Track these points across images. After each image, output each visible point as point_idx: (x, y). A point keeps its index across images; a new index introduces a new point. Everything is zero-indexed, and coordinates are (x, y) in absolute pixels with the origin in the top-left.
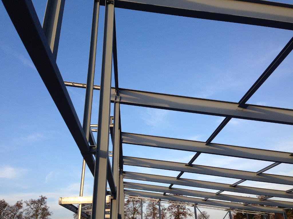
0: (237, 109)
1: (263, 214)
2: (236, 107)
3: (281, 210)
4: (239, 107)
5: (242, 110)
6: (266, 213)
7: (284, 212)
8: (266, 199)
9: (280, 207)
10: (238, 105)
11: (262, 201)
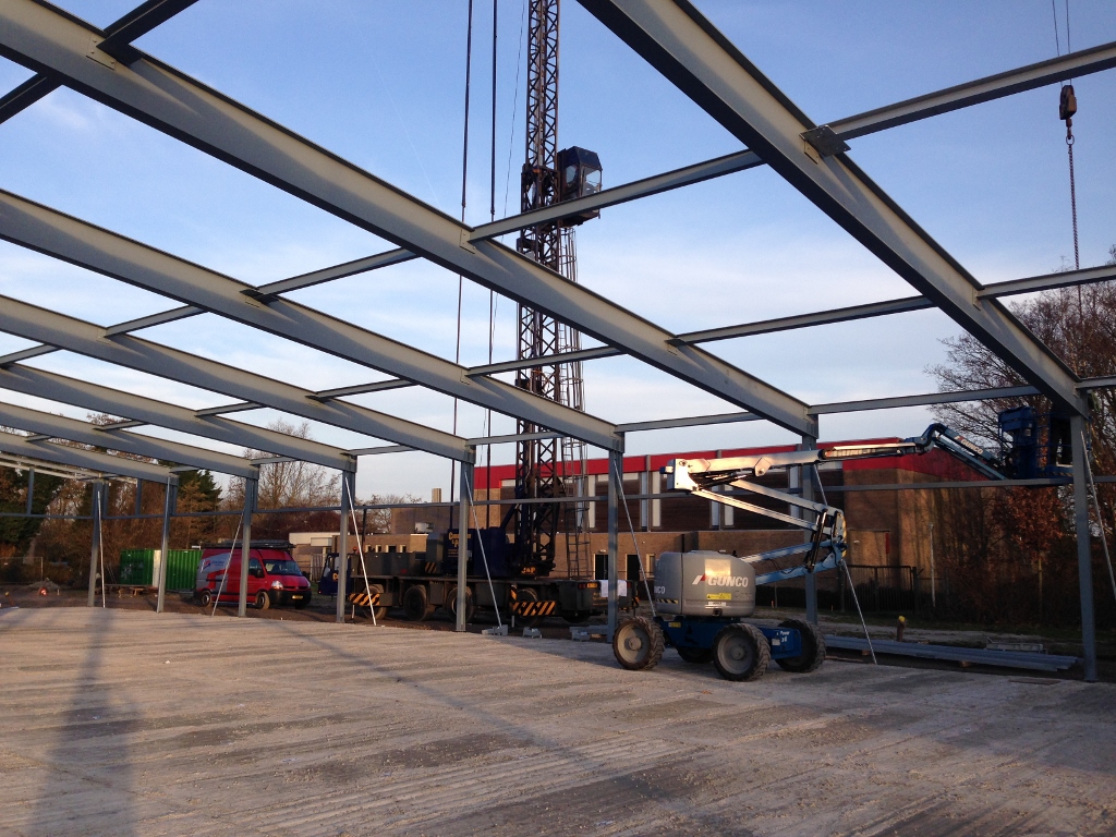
0: (91, 56)
1: (96, 478)
2: (88, 45)
3: (165, 471)
4: (100, 47)
5: (112, 66)
6: (106, 479)
7: (172, 479)
8: (118, 428)
9: (164, 463)
10: (100, 40)
11: (104, 434)
